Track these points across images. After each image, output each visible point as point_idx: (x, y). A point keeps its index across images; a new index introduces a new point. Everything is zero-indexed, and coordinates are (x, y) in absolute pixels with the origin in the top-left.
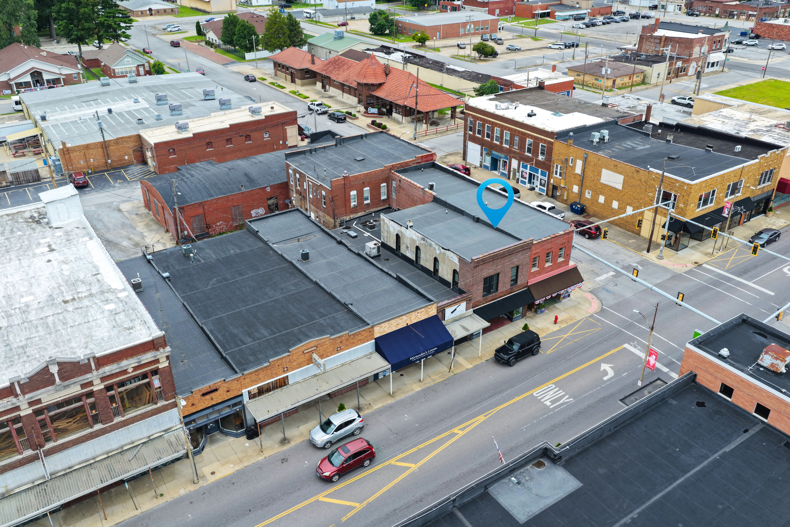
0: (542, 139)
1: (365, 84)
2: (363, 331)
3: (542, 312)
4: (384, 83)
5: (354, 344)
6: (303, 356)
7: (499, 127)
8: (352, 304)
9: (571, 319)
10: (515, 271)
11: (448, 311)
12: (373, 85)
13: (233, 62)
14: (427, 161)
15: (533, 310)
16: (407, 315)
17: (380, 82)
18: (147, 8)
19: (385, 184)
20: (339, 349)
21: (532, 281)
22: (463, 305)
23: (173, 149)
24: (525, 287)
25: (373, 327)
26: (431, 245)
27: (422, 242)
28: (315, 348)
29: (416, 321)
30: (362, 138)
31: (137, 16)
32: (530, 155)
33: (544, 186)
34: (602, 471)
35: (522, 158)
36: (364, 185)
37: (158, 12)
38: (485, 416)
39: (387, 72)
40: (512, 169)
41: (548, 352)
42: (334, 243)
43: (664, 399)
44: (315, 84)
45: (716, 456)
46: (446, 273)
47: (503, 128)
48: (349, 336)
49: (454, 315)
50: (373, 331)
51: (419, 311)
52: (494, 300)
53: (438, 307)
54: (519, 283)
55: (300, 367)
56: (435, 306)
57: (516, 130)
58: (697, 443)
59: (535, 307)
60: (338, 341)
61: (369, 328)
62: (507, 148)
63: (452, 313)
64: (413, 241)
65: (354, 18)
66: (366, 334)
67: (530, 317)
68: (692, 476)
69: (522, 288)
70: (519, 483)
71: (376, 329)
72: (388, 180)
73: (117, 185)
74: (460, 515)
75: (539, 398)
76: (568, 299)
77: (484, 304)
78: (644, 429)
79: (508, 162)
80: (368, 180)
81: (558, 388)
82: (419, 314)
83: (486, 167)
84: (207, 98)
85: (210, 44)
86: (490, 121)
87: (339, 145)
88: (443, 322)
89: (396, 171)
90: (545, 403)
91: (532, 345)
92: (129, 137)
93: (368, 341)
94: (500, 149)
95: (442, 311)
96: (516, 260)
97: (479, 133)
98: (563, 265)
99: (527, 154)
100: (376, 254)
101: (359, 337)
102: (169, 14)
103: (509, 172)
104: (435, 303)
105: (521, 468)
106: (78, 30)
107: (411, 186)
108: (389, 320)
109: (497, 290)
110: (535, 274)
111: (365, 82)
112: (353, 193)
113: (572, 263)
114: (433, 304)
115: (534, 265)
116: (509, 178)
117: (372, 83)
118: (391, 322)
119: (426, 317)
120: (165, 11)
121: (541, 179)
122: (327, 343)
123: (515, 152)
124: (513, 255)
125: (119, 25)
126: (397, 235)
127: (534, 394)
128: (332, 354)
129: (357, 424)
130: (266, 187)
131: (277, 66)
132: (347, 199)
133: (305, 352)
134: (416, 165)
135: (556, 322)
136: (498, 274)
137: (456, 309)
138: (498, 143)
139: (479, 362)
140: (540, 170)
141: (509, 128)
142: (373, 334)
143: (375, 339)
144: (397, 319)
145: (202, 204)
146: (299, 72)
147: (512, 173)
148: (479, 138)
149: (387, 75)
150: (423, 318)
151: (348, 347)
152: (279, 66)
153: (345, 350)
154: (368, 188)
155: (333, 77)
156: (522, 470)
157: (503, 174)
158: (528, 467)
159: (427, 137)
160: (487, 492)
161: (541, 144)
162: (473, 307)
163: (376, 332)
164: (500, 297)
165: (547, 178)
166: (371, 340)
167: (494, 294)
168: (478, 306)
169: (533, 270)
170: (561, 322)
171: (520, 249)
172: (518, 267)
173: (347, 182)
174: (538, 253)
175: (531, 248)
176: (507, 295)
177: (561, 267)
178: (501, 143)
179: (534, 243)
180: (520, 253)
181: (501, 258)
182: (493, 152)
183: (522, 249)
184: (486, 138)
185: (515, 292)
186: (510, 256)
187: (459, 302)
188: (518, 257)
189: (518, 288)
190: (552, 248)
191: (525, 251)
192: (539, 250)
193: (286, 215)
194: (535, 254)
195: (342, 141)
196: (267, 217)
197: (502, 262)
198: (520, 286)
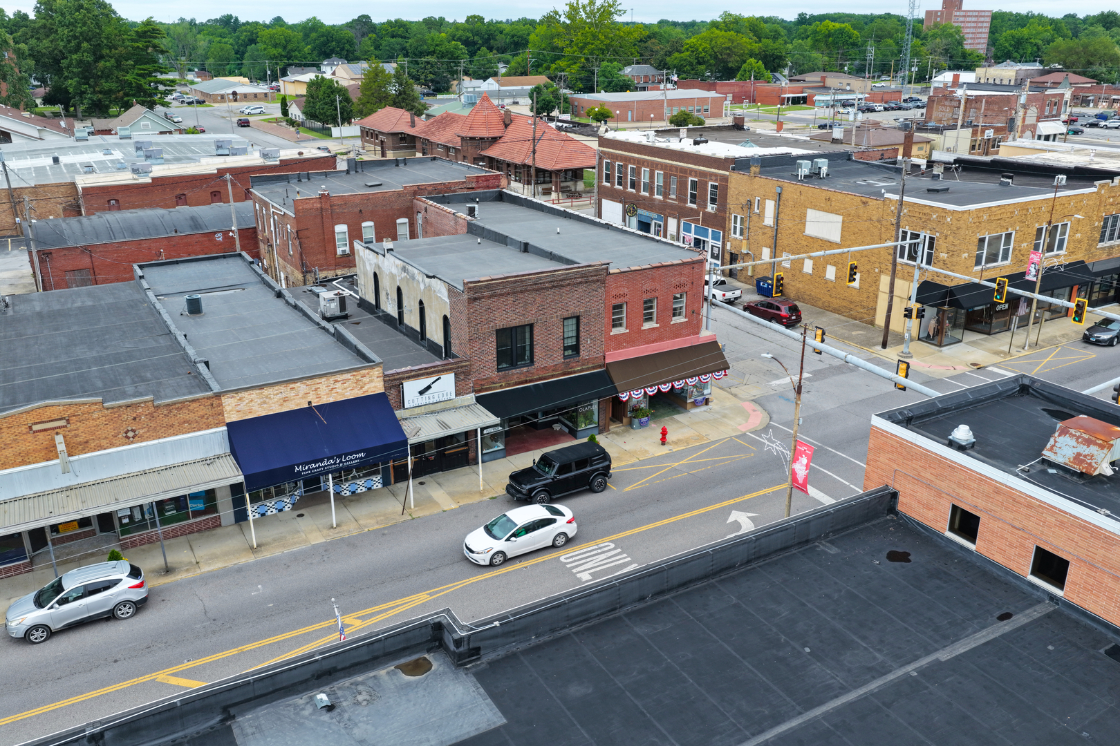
0: (711, 174)
1: (472, 138)
2: (193, 401)
3: (642, 425)
4: (500, 137)
5: (170, 430)
6: (30, 437)
7: (647, 167)
8: (207, 363)
9: (700, 437)
10: (574, 327)
11: (411, 389)
12: (482, 139)
13: (313, 140)
15: (625, 420)
16: (309, 382)
17: (493, 136)
18: (230, 91)
19: (406, 220)
20: (130, 434)
21: (613, 356)
22: (448, 381)
23: (117, 201)
24: (600, 366)
25: (218, 396)
26: (413, 278)
27: (404, 275)
28: (63, 423)
29: (331, 400)
30: (397, 165)
32: (694, 206)
33: (717, 258)
34: (576, 691)
35: (681, 213)
36: (362, 216)
37: (245, 96)
38: (431, 595)
39: (507, 122)
41: (627, 489)
42: (271, 296)
43: (807, 541)
45: (911, 669)
46: (435, 333)
47: (653, 166)
48: (158, 407)
49: (424, 399)
50: (220, 405)
51: (339, 377)
52: (526, 382)
53: (385, 376)
54: (584, 354)
55: (24, 463)
56: (377, 372)
57: (672, 166)
58: (864, 638)
59: (629, 414)
60: (128, 415)
61: (209, 398)
62: (660, 200)
63: (421, 393)
64: (393, 276)
65: (517, 103)
66: (202, 410)
67: (617, 433)
69: (593, 368)
70: (330, 708)
71: (229, 403)
72: (410, 212)
73: (15, 252)
75: (568, 566)
76: (704, 408)
77: (501, 387)
78: (734, 600)
79: (662, 224)
80: (370, 208)
81: (619, 550)
82: (338, 385)
84: (220, 152)
85: (292, 123)
86: (634, 159)
87: (352, 173)
88: (399, 414)
89: (427, 198)
90: (578, 575)
91: (589, 469)
92: (58, 186)
93: (208, 427)
94: (649, 204)
95: (395, 384)
96: (574, 302)
97: (619, 184)
98: (685, 332)
99: (690, 205)
100: (338, 313)
101: (184, 415)
102: (260, 100)
104: (378, 365)
105: (361, 672)
106: (94, 92)
107: (439, 215)
108: (261, 387)
109: (532, 362)
110: (620, 342)
111: (470, 135)
112: (341, 228)
113: (705, 334)
114: (371, 368)
115: (616, 323)
117: (482, 136)
118: (266, 391)
119: (357, 393)
120: (256, 95)
121: (712, 246)
122: (95, 415)
123: (672, 206)
124: (564, 290)
125: (156, 88)
126: (375, 275)
127: (562, 559)
128: (112, 445)
129: (125, 592)
130: (215, 233)
131: (365, 135)
132: (331, 239)
133: (35, 428)
134: (465, 192)
135: (663, 441)
136: (531, 326)
137: (429, 387)
138: (647, 194)
139: (476, 499)
140: (710, 230)
141: (661, 164)
142: (221, 414)
143: (229, 425)
144: (282, 388)
146: (391, 138)
148: (619, 190)
149: (506, 126)
150: (349, 395)
151: (155, 433)
152: (367, 134)
153: (148, 439)
154: (371, 224)
155: (434, 139)
156: (359, 678)
158: (382, 672)
161: (710, 183)
162: (476, 391)
163: (228, 408)
164: (540, 379)
165: (721, 243)
166: (217, 425)
167: (525, 369)
168: (487, 390)
169: (615, 331)
170: (675, 443)
171: (579, 280)
172: (578, 318)
173: (325, 206)
174: (624, 295)
175: (603, 282)
176: (557, 376)
177: (681, 336)
178: (652, 193)
179: (611, 271)
180: (581, 289)
181: (533, 290)
182: (640, 211)
183: (583, 280)
184: (630, 190)
185: (575, 372)
186: (557, 290)
187: (439, 372)
188: (576, 295)
189: (583, 365)
190: (655, 290)
191: (594, 286)
192: (625, 290)
193: (216, 262)
194: (616, 297)
195: (359, 166)
196: (177, 262)
197: (537, 299)
198: (588, 361)
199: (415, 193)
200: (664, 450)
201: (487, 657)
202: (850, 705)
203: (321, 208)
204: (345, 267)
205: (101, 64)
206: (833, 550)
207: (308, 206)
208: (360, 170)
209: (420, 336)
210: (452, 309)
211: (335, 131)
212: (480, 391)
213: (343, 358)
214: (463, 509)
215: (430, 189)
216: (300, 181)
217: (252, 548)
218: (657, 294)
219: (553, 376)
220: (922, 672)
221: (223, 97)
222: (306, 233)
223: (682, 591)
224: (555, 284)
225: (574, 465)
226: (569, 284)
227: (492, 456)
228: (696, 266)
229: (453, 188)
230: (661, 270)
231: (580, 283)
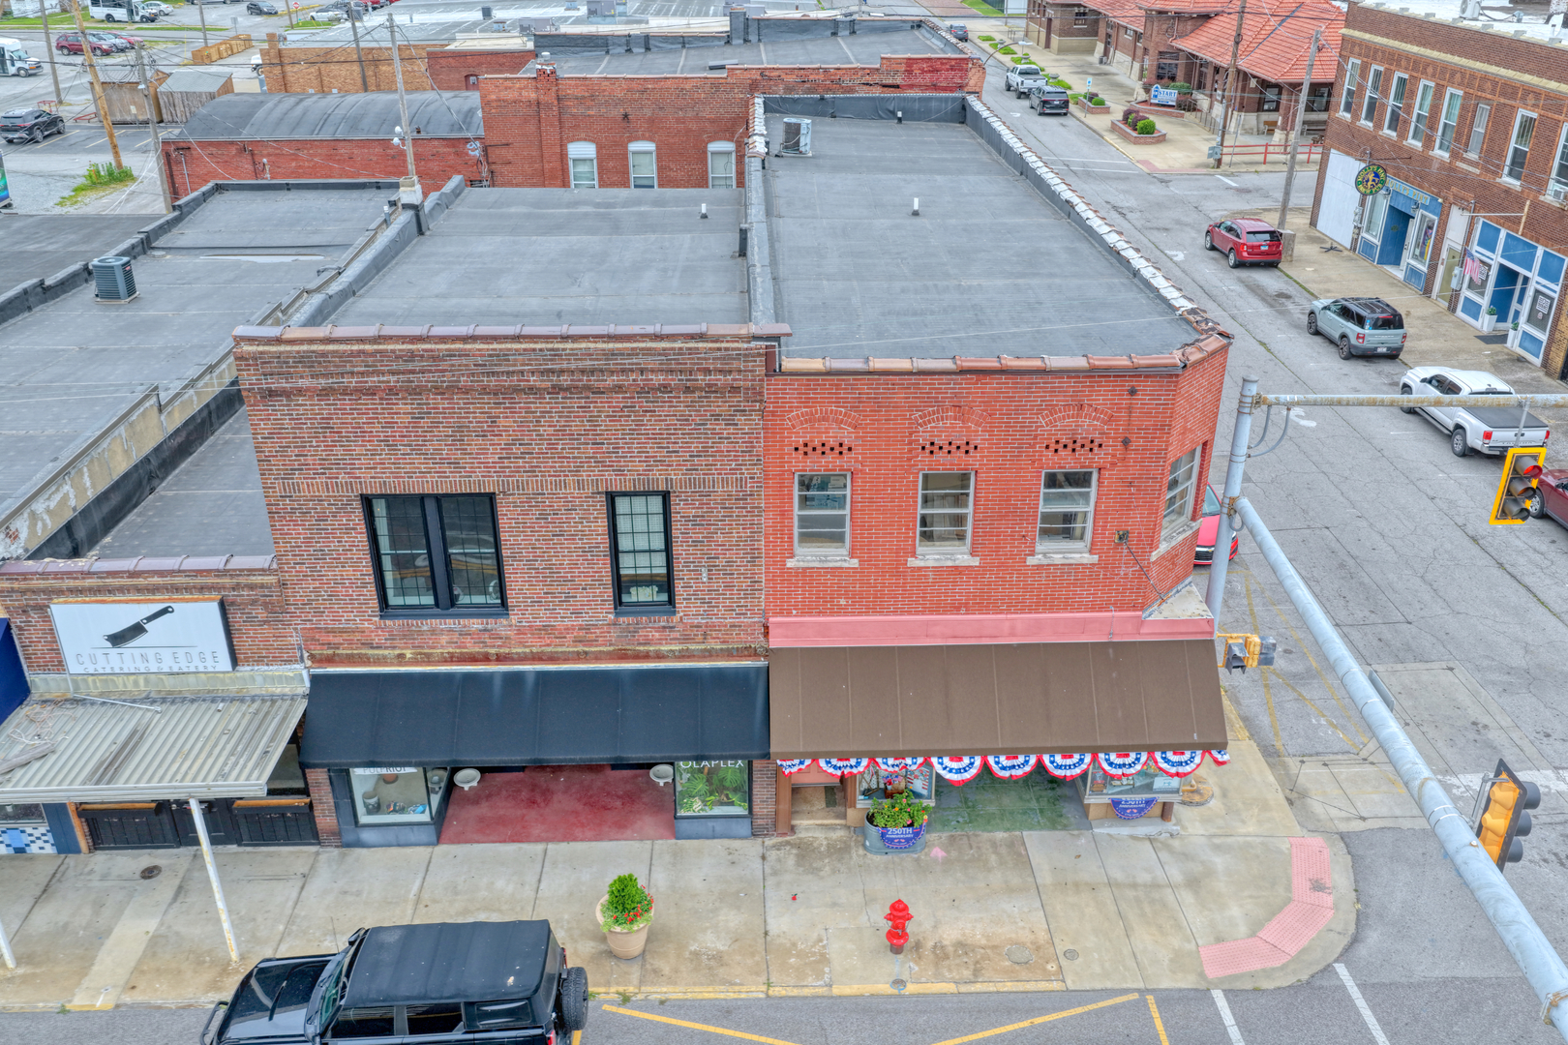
1: (1160, 12)
4: (1216, 13)
7: (1433, 77)
10: (657, 523)
12: (1179, 16)
14: (935, 87)
15: (851, 813)
17: (1203, 10)
19: (727, 146)
21: (794, 631)
24: (753, 654)
32: (1515, 184)
33: (1540, 324)
35: (1482, 198)
36: (627, 126)
40: (1444, 255)
47: (1445, 75)
49: (124, 659)
52: (486, 659)
54: (687, 608)
57: (1485, 77)
59: (862, 802)
62: (1442, 162)
63: (118, 639)
69: (729, 654)
72: (738, 130)
77: (400, 660)
79: (1435, 220)
80: (648, 112)
83: (1368, 247)
86: (1408, 57)
87: (738, 41)
94: (1416, 168)
95: (27, 603)
96: (643, 446)
97: (1370, 116)
98: (1085, 595)
99: (1507, 180)
103: (1433, 268)
109: (502, 603)
110: (823, 591)
111: (1158, 7)
112: (582, 150)
116: (1427, 291)
117: (1182, 10)
121: (1537, 292)
123: (1465, 181)
131: (1031, 8)
132: (556, 171)
134: (878, 94)
135: (892, 941)
136: (489, 500)
137: (137, 630)
138: (1418, 145)
140: (1540, 251)
141: (1462, 71)
147: (1441, 269)
148: (1365, 132)
154: (650, 146)
157: (1413, 273)
159: (1263, 168)
162: (316, 661)
164: (537, 659)
165: (1558, 288)
167: (476, 624)
168: (350, 660)
169: (812, 555)
170: (936, 957)
171: (658, 379)
172: (666, 496)
174: (841, 449)
175: (757, 396)
176: (598, 657)
178: (1429, 143)
179: (789, 364)
180: (671, 408)
181: (484, 391)
182: (1393, 183)
183: (674, 380)
184: (1387, 132)
185: (660, 656)
186: (576, 403)
187: (176, 589)
188: (650, 424)
189: (686, 639)
190: (968, 448)
191: (720, 406)
192: (847, 436)
194: (806, 449)
195: (753, 29)
196: (288, 187)
197: (502, 422)
198: (705, 631)
199: (753, 87)
203: (537, 102)
207: (510, 95)
208: (753, 38)
211: (1007, 3)
212: (330, 660)
214: (110, 1022)
215: (791, 79)
216: (629, 51)
218: (974, 460)
219: (579, 657)
222: (503, 151)
224: (565, 380)
226: (619, 389)
228: (1145, 387)
229: (847, 83)
230: (992, 384)
231: (665, 388)
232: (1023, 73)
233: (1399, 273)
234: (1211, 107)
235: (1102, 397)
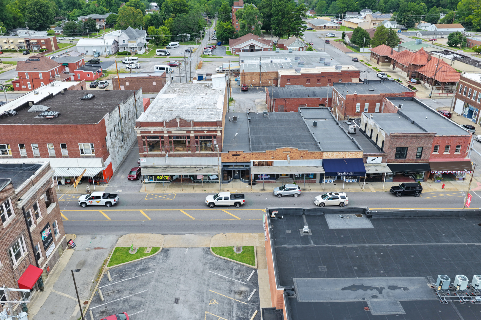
1: (413, 64)
2: (317, 152)
3: (438, 182)
4: (425, 65)
5: (310, 158)
6: (282, 154)
7: (476, 90)
8: (320, 143)
9: (456, 189)
10: (421, 150)
11: (370, 159)
12: (417, 65)
13: (352, 52)
15: (433, 179)
16: (344, 152)
17: (422, 64)
18: (323, 25)
19: (379, 104)
20: (302, 157)
21: (432, 160)
22: (380, 159)
23: (290, 80)
24: (427, 162)
25: (322, 152)
26: (377, 128)
27: (374, 126)
28: (289, 152)
29: (348, 158)
30: (380, 82)
31: (317, 29)
34: (389, 227)
36: (366, 101)
37: (329, 27)
39: (429, 59)
40: (479, 118)
41: (425, 198)
42: (335, 124)
43: (458, 216)
44: (390, 66)
45: (466, 244)
46: (380, 144)
47: (478, 91)
48: (309, 152)
49: (373, 162)
50: (322, 154)
51: (352, 153)
52: (403, 163)
53: (363, 154)
54: (422, 157)
55: (280, 159)
56: (362, 153)
58: (459, 236)
59: (434, 178)
60: (302, 153)
61: (320, 152)
62: (478, 104)
63: (372, 160)
64: (371, 125)
65: (443, 37)
66: (318, 155)
67: (429, 183)
68: (440, 245)
69: (425, 162)
70: (342, 217)
71: (324, 154)
72: (381, 102)
73: (260, 93)
74: (304, 217)
76: (462, 181)
77: (395, 163)
78: (432, 222)
79: (478, 112)
80: (368, 99)
82: (351, 154)
83: (465, 115)
84: (321, 62)
85: (345, 43)
86: (472, 86)
87: (365, 84)
88: (365, 164)
89: (387, 98)
91: (415, 190)
92: (273, 72)
93: (318, 159)
94: (474, 104)
95: (366, 157)
96: (422, 143)
97: (465, 94)
98: (459, 157)
100: (353, 132)
101: (314, 155)
102: (334, 29)
103: (477, 119)
104: (362, 151)
105: (348, 214)
106: (280, 30)
107: (390, 105)
108: (332, 152)
109: (406, 157)
110: (435, 156)
111: (412, 63)
112: (358, 104)
113: (467, 159)
114: (360, 152)
115: (435, 151)
116: (476, 123)
117: (417, 64)
118: (334, 153)
119: (355, 157)
120: (332, 27)
122: (296, 152)
124: (420, 139)
125: (300, 29)
126: (366, 123)
128: (298, 159)
129: (297, 191)
130: (320, 98)
131: (372, 54)
132: (355, 107)
133: (284, 152)
134: (401, 97)
135: (443, 188)
136: (407, 148)
137: (375, 159)
138: (474, 100)
139: (381, 191)
142: (322, 156)
143: (323, 159)
144: (337, 153)
145: (285, 100)
146: (382, 58)
147: (478, 120)
148: (464, 97)
149: (428, 61)
150: (353, 157)
151: (307, 158)
152: (373, 54)
153: (305, 159)
154: (368, 104)
155: (398, 61)
156: (348, 215)
157: (473, 120)
158: (352, 215)
159: (439, 98)
160: (324, 216)
162: (388, 163)
163: (324, 155)
164: (407, 163)
166: (321, 159)
167: (403, 159)
168: (391, 163)
169: (434, 153)
170: (447, 189)
172: (423, 148)
173: (355, 98)
174: (439, 143)
175: (433, 138)
176: (413, 163)
177: (457, 158)
178: (476, 101)
179: (436, 136)
180: (425, 140)
181: (410, 138)
182: (470, 106)
183: (426, 137)
184: (468, 97)
185: (419, 163)
186: (417, 139)
187: (378, 156)
188: (423, 141)
189: (422, 161)
190: (450, 143)
191: (429, 139)
192: (440, 142)
193: (320, 109)
194: (436, 143)
196: (310, 108)
197: (411, 141)
198: (423, 160)
199: (384, 96)
200: (443, 190)
201: (373, 218)
202: (447, 245)
203: (354, 98)
204: (357, 116)
205: (284, 20)
206: (464, 220)
207: (350, 97)
208: (368, 83)
209: (375, 144)
210: (386, 139)
211: (361, 50)
212: (389, 163)
213: (352, 147)
214: (377, 193)
215: (389, 95)
216: (348, 85)
217: (323, 189)
218: (451, 144)
219: (411, 162)
220: (469, 245)
221: (320, 27)
222: (348, 105)
223: (421, 217)
224: (417, 137)
225: (410, 188)
227: (389, 181)
229: (397, 95)
230: (453, 138)
232: (382, 74)
233: (471, 120)
234: (424, 83)
235: (463, 139)
